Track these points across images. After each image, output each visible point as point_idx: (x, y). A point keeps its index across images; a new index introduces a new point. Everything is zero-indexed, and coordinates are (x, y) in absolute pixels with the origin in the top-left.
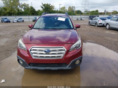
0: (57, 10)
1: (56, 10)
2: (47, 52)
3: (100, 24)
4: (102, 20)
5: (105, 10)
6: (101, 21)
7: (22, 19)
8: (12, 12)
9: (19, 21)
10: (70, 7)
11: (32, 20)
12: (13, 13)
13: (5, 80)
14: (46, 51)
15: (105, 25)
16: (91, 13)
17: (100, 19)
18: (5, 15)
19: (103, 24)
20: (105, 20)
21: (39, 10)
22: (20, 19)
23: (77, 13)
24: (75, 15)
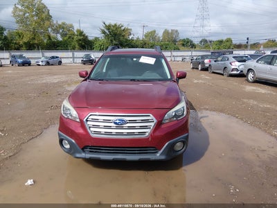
0: (138, 38)
1: (135, 39)
2: (119, 125)
3: (233, 70)
4: (239, 61)
5: (248, 39)
6: (236, 65)
7: (57, 57)
8: (36, 42)
9: (51, 63)
10: (166, 32)
11: (79, 61)
12: (37, 44)
13: (34, 181)
14: (118, 121)
15: (245, 72)
16: (214, 46)
17: (234, 60)
18: (18, 49)
19: (242, 71)
20: (244, 61)
21: (96, 39)
22: (53, 57)
23: (183, 45)
24: (177, 49)
